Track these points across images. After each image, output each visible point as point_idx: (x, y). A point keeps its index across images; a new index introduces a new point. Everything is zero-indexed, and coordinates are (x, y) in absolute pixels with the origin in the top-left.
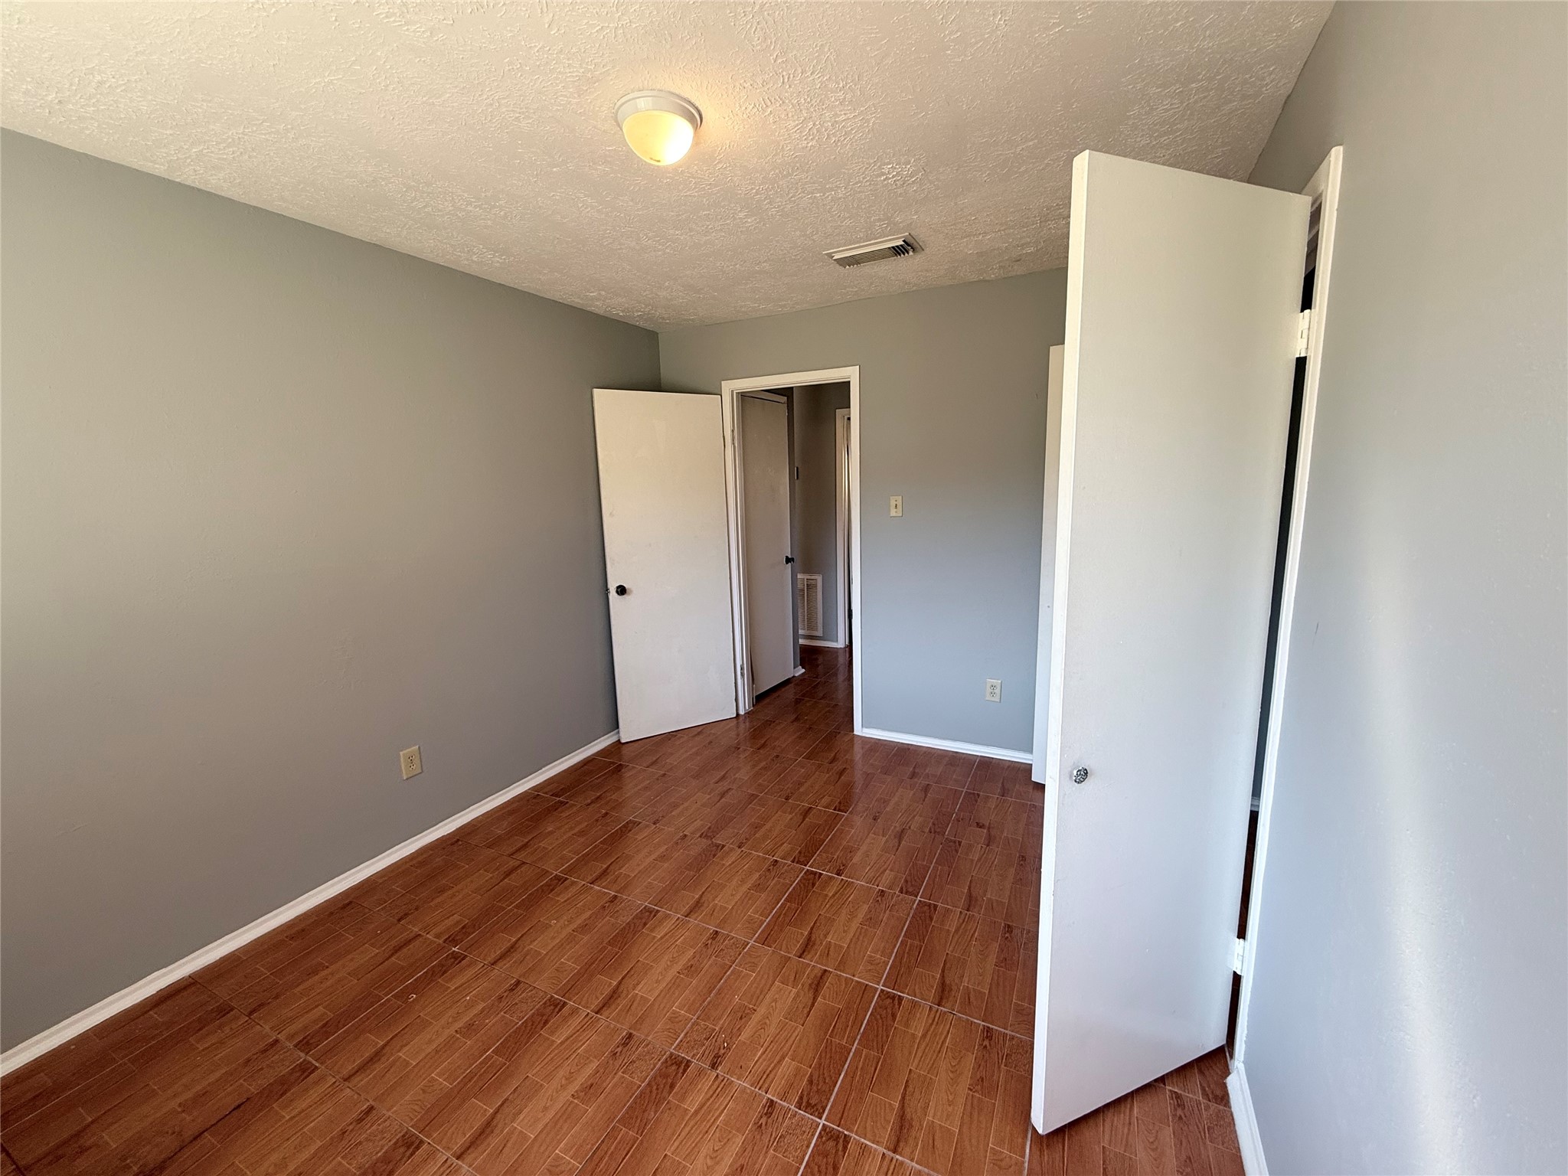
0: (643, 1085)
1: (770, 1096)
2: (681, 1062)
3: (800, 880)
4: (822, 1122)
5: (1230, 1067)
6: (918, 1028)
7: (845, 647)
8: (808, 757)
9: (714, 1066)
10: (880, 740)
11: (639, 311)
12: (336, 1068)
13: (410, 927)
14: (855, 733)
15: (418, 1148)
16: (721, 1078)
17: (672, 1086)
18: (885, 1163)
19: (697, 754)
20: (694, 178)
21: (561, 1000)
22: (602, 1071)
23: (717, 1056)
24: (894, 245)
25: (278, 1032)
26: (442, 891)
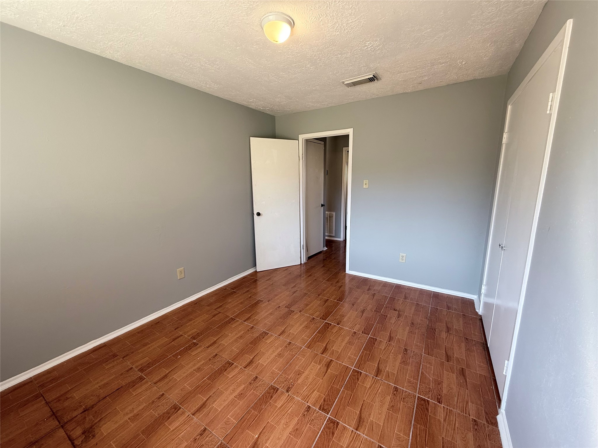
0: (261, 396)
1: (308, 404)
2: (275, 389)
3: (323, 326)
4: (329, 416)
5: (498, 412)
6: (368, 384)
7: (343, 241)
8: (328, 280)
9: (287, 391)
10: (356, 275)
11: (268, 107)
12: (151, 379)
13: (179, 332)
14: (346, 272)
15: (179, 410)
16: (290, 396)
17: (272, 397)
18: (353, 434)
19: (285, 277)
20: (291, 50)
21: (232, 362)
22: (246, 389)
23: (289, 388)
24: (369, 77)
25: (132, 365)
26: (190, 320)
